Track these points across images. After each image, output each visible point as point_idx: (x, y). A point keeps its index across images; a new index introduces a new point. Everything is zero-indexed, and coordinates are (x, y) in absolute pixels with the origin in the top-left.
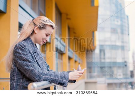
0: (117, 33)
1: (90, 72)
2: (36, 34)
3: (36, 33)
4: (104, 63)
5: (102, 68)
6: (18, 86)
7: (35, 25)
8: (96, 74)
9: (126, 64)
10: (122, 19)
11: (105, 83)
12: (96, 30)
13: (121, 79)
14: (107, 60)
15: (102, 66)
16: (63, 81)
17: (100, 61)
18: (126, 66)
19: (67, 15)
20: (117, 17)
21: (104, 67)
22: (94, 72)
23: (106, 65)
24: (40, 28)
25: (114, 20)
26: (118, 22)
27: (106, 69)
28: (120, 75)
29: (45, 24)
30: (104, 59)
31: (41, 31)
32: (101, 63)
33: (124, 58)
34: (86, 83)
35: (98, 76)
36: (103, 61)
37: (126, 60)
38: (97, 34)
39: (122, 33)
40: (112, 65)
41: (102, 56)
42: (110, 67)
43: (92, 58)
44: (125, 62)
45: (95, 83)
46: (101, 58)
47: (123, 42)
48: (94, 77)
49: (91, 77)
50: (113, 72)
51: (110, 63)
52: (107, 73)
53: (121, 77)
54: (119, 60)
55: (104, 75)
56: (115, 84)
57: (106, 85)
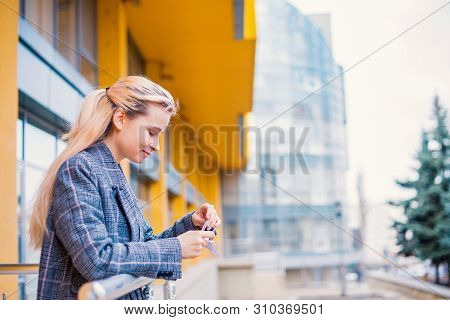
0: (311, 117)
1: (233, 237)
2: (120, 133)
3: (118, 131)
4: (273, 208)
5: (267, 222)
6: (54, 289)
7: (114, 105)
8: (248, 241)
9: (338, 209)
10: (323, 75)
11: (278, 269)
12: (250, 109)
13: (325, 254)
14: (284, 200)
15: (269, 216)
16: (168, 265)
17: (263, 201)
18: (339, 215)
19: (162, 65)
20: (311, 70)
21: (275, 220)
22: (245, 236)
23: (280, 215)
24: (131, 114)
25: (301, 81)
26: (312, 84)
27: (281, 227)
28: (321, 244)
29: (142, 101)
30: (274, 195)
31: (132, 122)
32: (266, 208)
33: (332, 193)
34: (221, 269)
35: (258, 248)
36: (270, 201)
37: (339, 198)
38: (251, 120)
39: (326, 117)
40: (296, 214)
41: (269, 188)
42: (293, 221)
43: (237, 193)
44: (338, 204)
45: (249, 268)
46: (263, 194)
47: (328, 145)
48: (245, 251)
49: (235, 251)
50: (300, 235)
51: (292, 207)
52: (282, 238)
53: (326, 248)
54: (319, 199)
55: (275, 245)
56: (309, 270)
57: (282, 273)
